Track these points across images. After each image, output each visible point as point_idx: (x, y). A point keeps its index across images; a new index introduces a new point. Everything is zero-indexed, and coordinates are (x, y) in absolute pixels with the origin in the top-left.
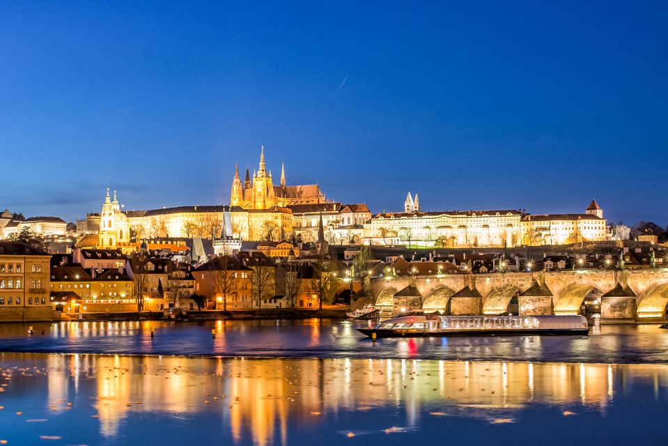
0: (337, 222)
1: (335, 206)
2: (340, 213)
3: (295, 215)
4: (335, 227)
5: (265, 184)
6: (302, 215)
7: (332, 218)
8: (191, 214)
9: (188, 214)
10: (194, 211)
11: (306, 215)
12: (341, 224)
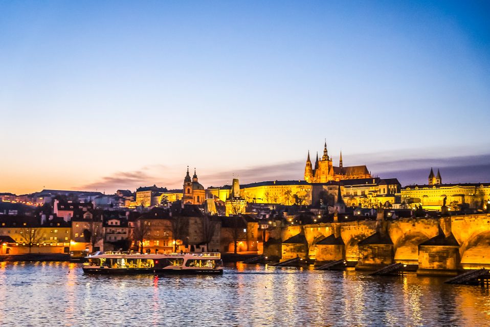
0: (375, 192)
1: (374, 180)
2: (377, 185)
3: (345, 187)
4: (374, 196)
5: (327, 165)
6: (350, 187)
7: (373, 189)
8: (271, 186)
9: (269, 187)
10: (274, 185)
11: (353, 187)
12: (378, 193)
